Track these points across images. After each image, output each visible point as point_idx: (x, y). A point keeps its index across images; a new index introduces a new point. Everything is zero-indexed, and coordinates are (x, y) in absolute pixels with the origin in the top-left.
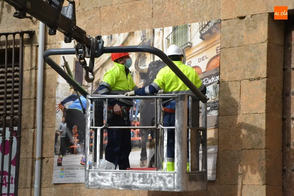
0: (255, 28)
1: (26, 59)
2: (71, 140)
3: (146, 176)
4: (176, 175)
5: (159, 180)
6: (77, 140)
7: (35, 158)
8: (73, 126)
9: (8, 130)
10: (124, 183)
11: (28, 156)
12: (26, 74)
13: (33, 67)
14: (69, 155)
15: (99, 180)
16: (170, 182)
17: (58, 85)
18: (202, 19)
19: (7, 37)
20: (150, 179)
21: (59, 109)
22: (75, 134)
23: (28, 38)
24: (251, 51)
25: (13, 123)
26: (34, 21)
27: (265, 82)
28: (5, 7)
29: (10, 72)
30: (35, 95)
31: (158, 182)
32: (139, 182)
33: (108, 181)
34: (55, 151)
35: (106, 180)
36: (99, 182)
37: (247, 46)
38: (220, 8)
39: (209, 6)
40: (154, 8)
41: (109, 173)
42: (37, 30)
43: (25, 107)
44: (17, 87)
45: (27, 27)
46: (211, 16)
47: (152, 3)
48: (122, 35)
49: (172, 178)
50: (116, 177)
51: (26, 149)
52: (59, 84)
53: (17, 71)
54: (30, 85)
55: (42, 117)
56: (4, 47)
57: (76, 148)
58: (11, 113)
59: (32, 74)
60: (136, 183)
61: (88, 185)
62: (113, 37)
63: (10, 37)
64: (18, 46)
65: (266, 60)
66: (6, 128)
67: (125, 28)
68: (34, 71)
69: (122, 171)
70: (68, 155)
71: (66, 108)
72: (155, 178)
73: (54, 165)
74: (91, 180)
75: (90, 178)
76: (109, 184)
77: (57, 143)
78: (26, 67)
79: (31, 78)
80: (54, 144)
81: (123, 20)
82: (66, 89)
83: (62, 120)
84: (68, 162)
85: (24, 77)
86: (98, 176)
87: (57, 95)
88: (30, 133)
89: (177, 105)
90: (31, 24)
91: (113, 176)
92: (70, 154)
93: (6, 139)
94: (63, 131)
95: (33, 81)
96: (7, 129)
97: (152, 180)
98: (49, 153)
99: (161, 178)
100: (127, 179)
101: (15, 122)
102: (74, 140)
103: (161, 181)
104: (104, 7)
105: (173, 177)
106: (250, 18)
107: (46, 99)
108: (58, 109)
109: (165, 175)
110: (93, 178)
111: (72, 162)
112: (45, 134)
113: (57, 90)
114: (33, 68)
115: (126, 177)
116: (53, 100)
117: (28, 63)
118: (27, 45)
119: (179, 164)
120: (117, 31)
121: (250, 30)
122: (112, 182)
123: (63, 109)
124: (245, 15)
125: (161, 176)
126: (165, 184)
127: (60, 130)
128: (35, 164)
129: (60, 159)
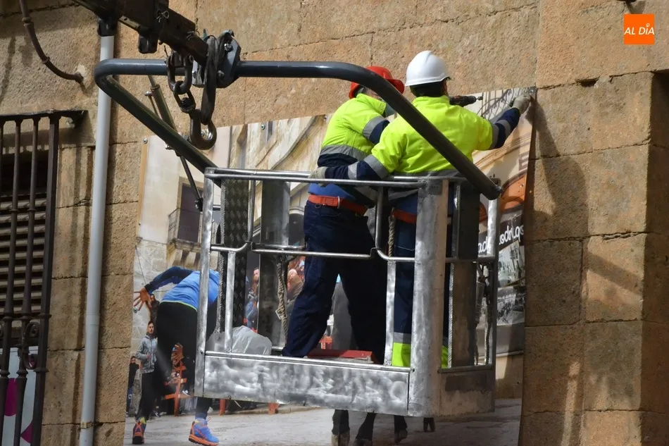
0: (619, 108)
1: (65, 179)
2: (168, 381)
3: (342, 376)
4: (413, 377)
5: (372, 386)
6: (182, 381)
7: (79, 424)
8: (174, 346)
9: (17, 353)
10: (289, 388)
11: (63, 419)
12: (63, 217)
13: (81, 199)
14: (162, 418)
15: (228, 377)
16: (398, 393)
17: (139, 243)
18: (491, 85)
19: (18, 125)
20: (351, 383)
21: (141, 303)
22: (178, 365)
23: (71, 129)
24: (609, 166)
25: (27, 336)
26: (86, 87)
27: (643, 242)
28: (17, 52)
29: (24, 210)
30: (82, 267)
31: (369, 391)
32: (324, 388)
33: (250, 381)
34: (128, 408)
35: (245, 378)
36: (230, 383)
37: (600, 152)
38: (534, 57)
39: (508, 54)
40: (374, 58)
41: (254, 363)
42: (92, 108)
43: (58, 298)
44: (40, 247)
45: (69, 102)
46: (513, 77)
47: (371, 44)
48: (296, 122)
49: (403, 383)
50: (270, 372)
51: (59, 402)
52: (142, 242)
53: (42, 208)
54: (73, 242)
55: (98, 323)
56: (12, 151)
57: (180, 399)
58: (25, 312)
59: (77, 216)
60: (318, 390)
61: (201, 389)
62: (275, 128)
63: (27, 126)
64: (47, 148)
65: (644, 189)
66: (12, 349)
67: (303, 106)
68: (82, 209)
69: (285, 360)
70: (160, 416)
71: (157, 299)
72: (363, 381)
73: (125, 441)
74: (210, 376)
75: (207, 371)
76: (252, 389)
77: (134, 389)
78: (64, 200)
79: (74, 225)
80: (127, 388)
81: (300, 86)
82: (157, 252)
83: (145, 332)
84: (159, 434)
85: (59, 224)
86: (226, 367)
87: (136, 269)
88: (68, 362)
89: (422, 204)
90: (80, 93)
91: (262, 371)
92: (164, 415)
93: (9, 377)
94: (149, 358)
95: (80, 234)
96: (14, 352)
97: (355, 386)
98: (114, 412)
99: (377, 382)
100: (295, 380)
101: (33, 335)
102: (175, 380)
103: (377, 389)
104: (255, 54)
105: (406, 382)
106: (608, 83)
107: (110, 277)
108: (138, 303)
109: (387, 374)
110: (215, 372)
111: (167, 434)
112: (105, 365)
113: (136, 257)
114: (80, 202)
115: (293, 374)
116: (127, 279)
117: (69, 189)
118: (67, 145)
119: (421, 351)
120: (283, 112)
121: (607, 114)
122: (260, 384)
123: (149, 303)
124: (594, 77)
125: (379, 376)
126: (386, 397)
127: (140, 354)
128: (79, 439)
129: (139, 426)
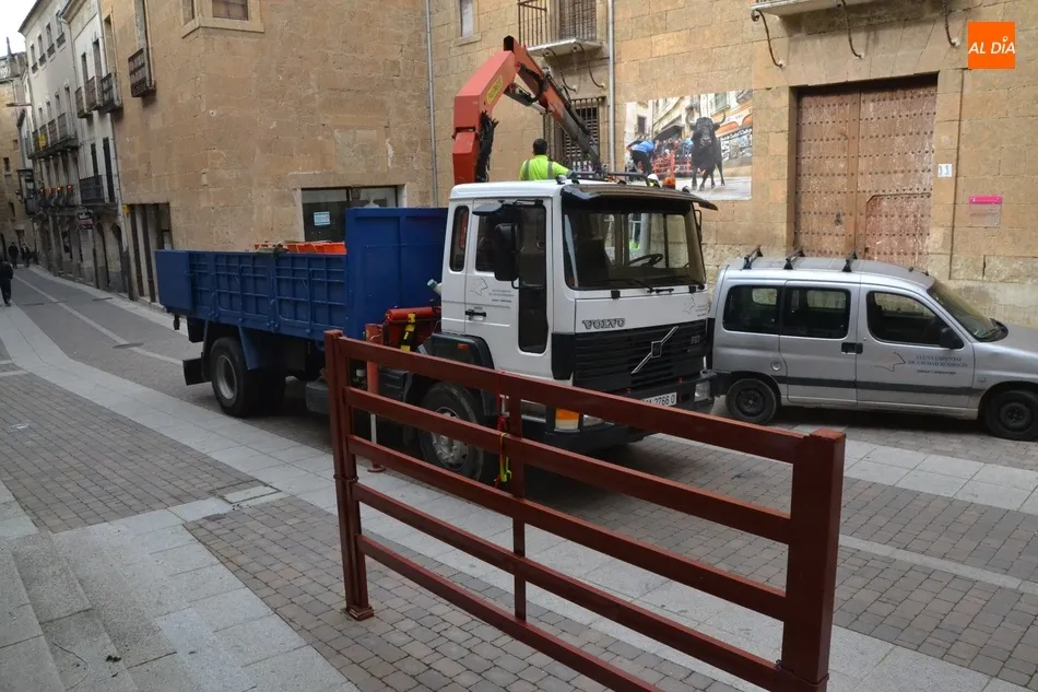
0: (779, 96)
1: (601, 115)
18: (738, 89)
21: (627, 150)
24: (776, 112)
26: (605, 89)
27: (787, 134)
37: (773, 108)
38: (751, 82)
39: (743, 80)
40: (699, 80)
42: (608, 95)
45: (600, 93)
46: (745, 86)
52: (626, 133)
55: (615, 154)
56: (585, 107)
62: (668, 100)
64: (595, 106)
65: (787, 119)
81: (675, 88)
82: (631, 136)
90: (603, 91)
94: (631, 165)
104: (659, 79)
106: (776, 89)
107: (617, 142)
113: (625, 137)
117: (602, 118)
118: (600, 106)
123: (630, 150)
124: (771, 87)
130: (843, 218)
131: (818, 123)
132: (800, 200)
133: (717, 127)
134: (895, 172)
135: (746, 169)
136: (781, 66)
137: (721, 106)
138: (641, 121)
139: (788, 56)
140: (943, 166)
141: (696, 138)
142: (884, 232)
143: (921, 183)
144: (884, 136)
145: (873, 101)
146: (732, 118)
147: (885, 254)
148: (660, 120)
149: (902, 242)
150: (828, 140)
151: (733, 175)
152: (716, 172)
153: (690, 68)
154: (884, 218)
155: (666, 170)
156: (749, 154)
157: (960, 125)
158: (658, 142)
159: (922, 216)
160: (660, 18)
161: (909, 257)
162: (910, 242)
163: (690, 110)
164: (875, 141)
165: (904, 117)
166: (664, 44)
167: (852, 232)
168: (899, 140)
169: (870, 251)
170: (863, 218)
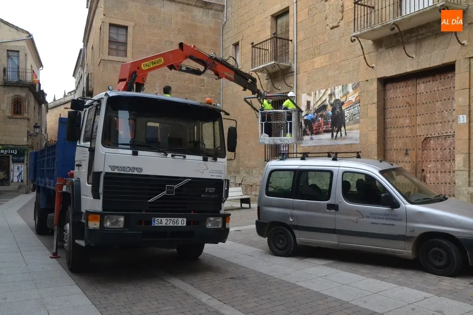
0: (372, 84)
18: (353, 82)
26: (293, 88)
27: (377, 104)
37: (370, 91)
38: (359, 77)
39: (355, 77)
46: (356, 81)
47: (334, 77)
62: (320, 91)
65: (376, 96)
67: (324, 88)
70: (305, 136)
94: (303, 127)
111: (307, 138)
130: (409, 152)
131: (395, 98)
132: (386, 143)
133: (343, 103)
134: (437, 123)
135: (357, 126)
136: (373, 67)
137: (345, 92)
138: (308, 103)
139: (376, 62)
140: (461, 116)
141: (333, 110)
142: (432, 160)
143: (452, 128)
144: (430, 103)
145: (423, 83)
146: (350, 99)
147: (433, 172)
148: (317, 102)
149: (442, 165)
150: (400, 107)
151: (351, 130)
152: (343, 128)
153: (330, 74)
154: (432, 151)
155: (319, 129)
156: (358, 118)
157: (469, 91)
158: (316, 114)
159: (454, 149)
160: (317, 49)
161: (447, 174)
162: (448, 165)
163: (331, 95)
164: (425, 105)
165: (441, 91)
166: (319, 62)
167: (414, 160)
168: (438, 104)
169: (425, 171)
170: (420, 151)
